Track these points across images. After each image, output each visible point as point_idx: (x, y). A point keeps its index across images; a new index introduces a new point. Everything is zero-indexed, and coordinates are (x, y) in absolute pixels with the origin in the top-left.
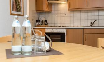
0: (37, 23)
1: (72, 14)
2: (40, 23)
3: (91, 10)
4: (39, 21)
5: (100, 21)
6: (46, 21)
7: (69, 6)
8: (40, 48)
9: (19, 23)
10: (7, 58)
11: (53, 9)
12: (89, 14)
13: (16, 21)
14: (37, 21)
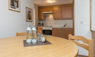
0: (39, 25)
1: (55, 21)
2: (40, 25)
3: (64, 19)
4: (40, 24)
5: (69, 24)
6: (43, 24)
7: (54, 17)
8: (40, 41)
9: (30, 28)
10: (24, 47)
11: (46, 18)
12: (63, 21)
13: (29, 27)
14: (39, 24)
